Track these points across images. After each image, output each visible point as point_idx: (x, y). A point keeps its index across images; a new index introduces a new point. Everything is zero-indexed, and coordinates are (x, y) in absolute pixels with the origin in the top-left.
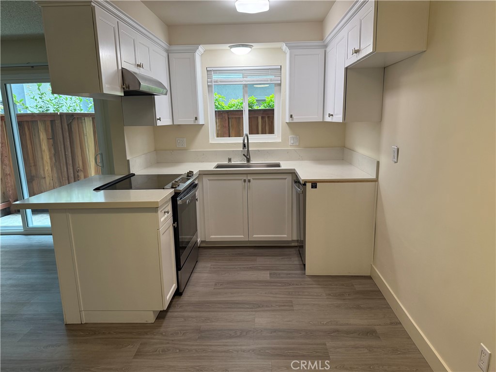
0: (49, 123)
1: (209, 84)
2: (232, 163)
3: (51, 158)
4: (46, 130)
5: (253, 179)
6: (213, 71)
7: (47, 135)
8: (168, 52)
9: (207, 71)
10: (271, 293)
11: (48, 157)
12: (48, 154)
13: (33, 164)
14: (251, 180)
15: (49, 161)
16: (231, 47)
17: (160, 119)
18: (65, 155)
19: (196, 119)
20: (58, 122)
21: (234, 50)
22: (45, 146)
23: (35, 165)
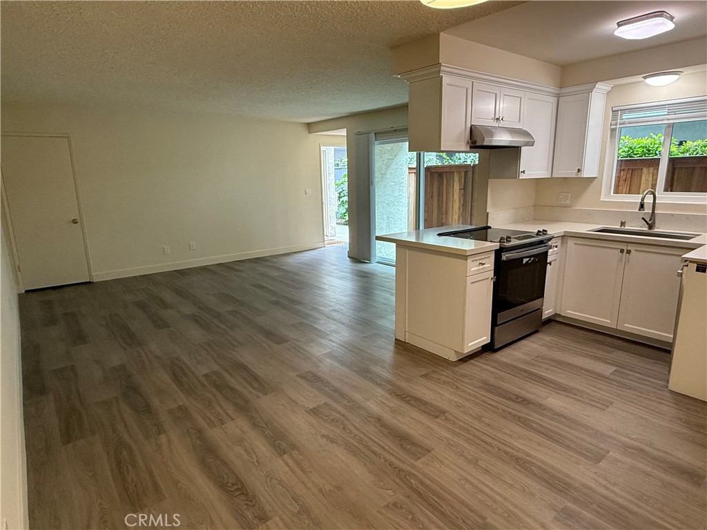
0: (463, 174)
1: (612, 127)
2: (626, 228)
3: (459, 208)
4: (460, 181)
5: (635, 250)
6: (621, 110)
7: (460, 185)
8: (558, 96)
9: (613, 111)
10: (595, 387)
11: (457, 206)
12: (458, 203)
13: (444, 212)
14: (633, 251)
15: (457, 210)
16: (645, 78)
17: (524, 172)
18: (472, 206)
19: (579, 171)
20: (470, 174)
21: (650, 81)
22: (456, 197)
23: (446, 214)
